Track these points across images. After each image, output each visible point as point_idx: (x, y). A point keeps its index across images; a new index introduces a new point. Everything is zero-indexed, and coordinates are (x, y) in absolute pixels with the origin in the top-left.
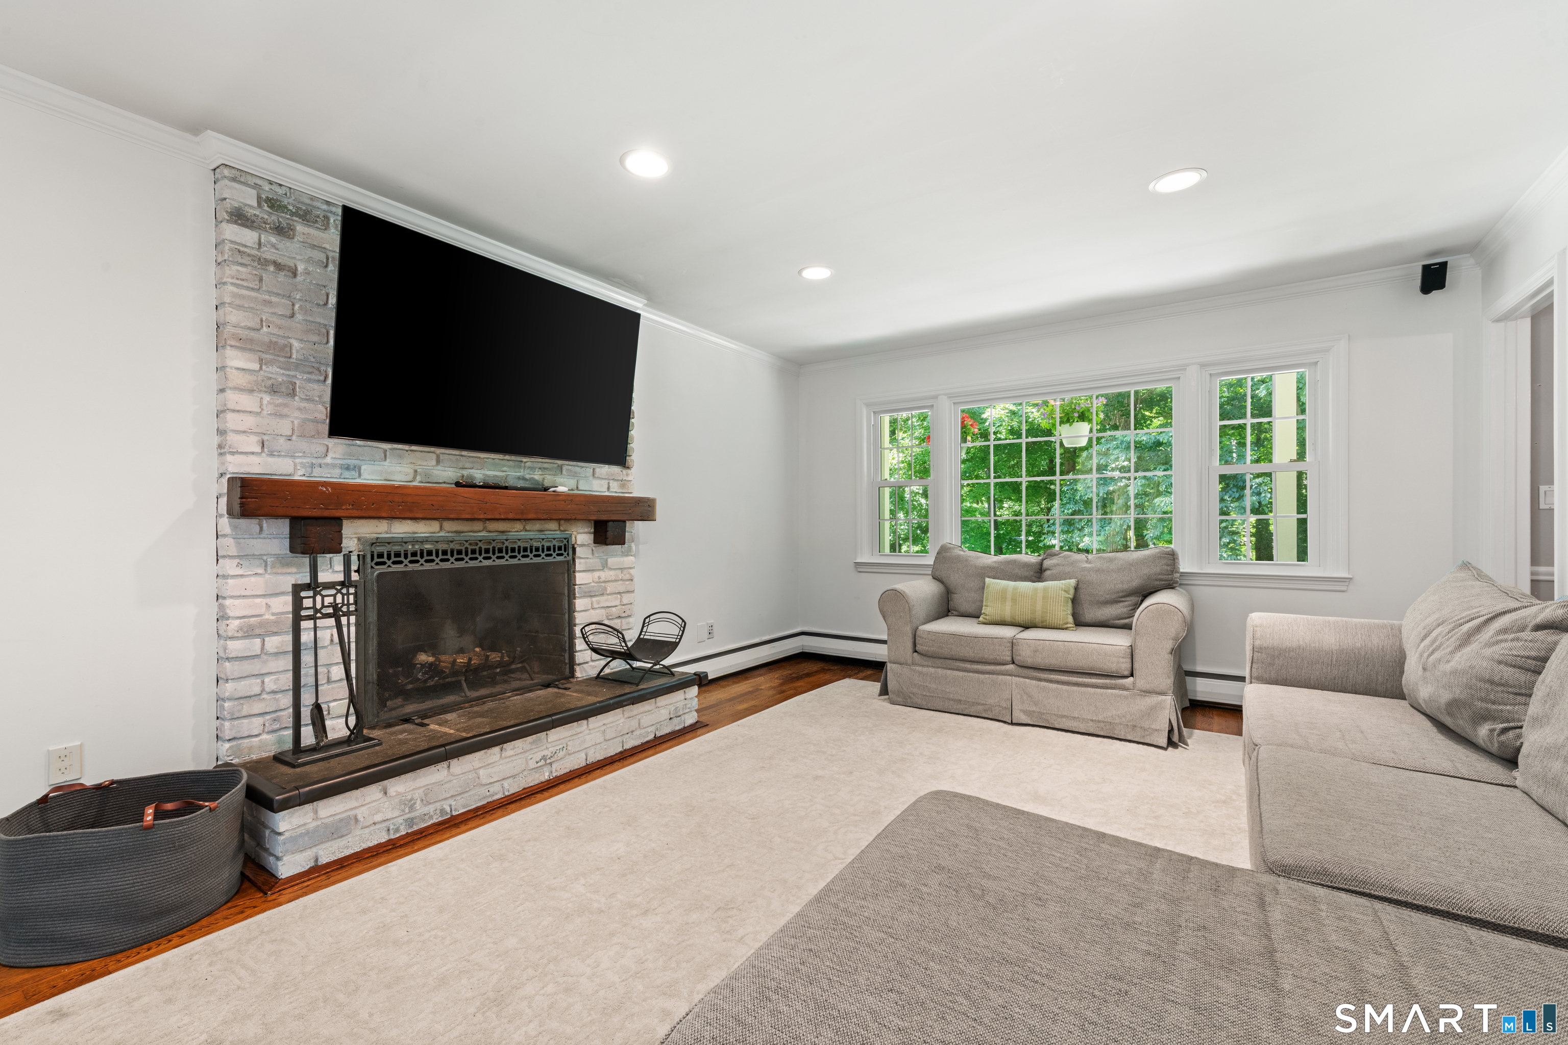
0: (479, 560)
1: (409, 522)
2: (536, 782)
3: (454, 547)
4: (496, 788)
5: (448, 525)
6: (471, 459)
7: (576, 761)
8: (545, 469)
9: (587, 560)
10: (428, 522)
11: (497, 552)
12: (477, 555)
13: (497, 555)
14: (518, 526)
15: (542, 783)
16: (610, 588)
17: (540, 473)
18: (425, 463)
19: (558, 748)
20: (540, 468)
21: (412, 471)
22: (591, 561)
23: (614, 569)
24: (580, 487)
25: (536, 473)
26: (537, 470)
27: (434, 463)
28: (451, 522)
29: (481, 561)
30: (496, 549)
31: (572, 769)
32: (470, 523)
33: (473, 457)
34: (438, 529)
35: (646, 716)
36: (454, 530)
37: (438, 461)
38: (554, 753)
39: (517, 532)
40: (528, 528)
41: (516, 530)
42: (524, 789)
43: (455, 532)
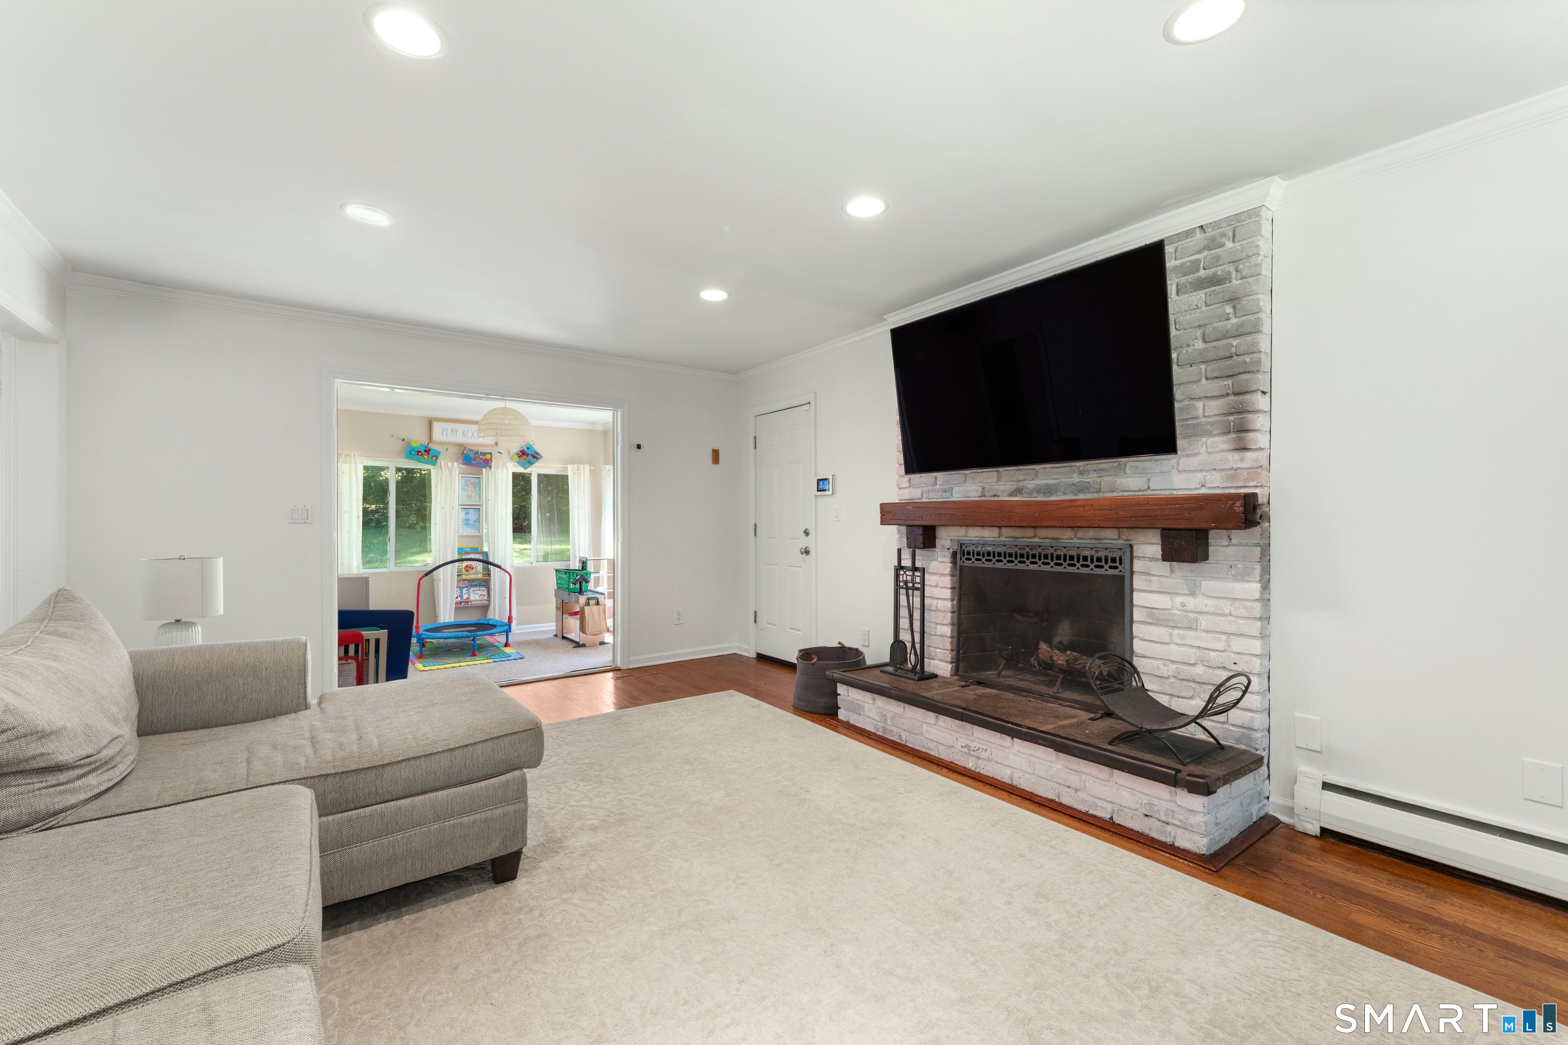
0: (1026, 564)
1: (978, 528)
2: (962, 764)
3: (1006, 550)
4: (932, 745)
5: (1005, 531)
6: (1024, 472)
7: (1003, 774)
8: (1100, 470)
9: (1162, 579)
10: (991, 528)
11: (1042, 558)
12: (1025, 559)
13: (1043, 560)
14: (1068, 533)
15: (966, 768)
16: (1204, 622)
17: (1095, 475)
18: (989, 481)
19: (982, 747)
20: (1095, 471)
21: (980, 489)
22: (1169, 580)
23: (1212, 597)
24: (1152, 487)
25: (1090, 476)
26: (1091, 472)
27: (995, 479)
28: (1008, 529)
29: (1028, 565)
30: (1042, 555)
31: (995, 777)
32: (1022, 529)
33: (1026, 470)
34: (997, 535)
35: (1094, 781)
36: (1010, 535)
37: (999, 479)
38: (977, 748)
39: (1068, 539)
40: (1079, 535)
41: (1066, 537)
42: (952, 762)
43: (1010, 537)
